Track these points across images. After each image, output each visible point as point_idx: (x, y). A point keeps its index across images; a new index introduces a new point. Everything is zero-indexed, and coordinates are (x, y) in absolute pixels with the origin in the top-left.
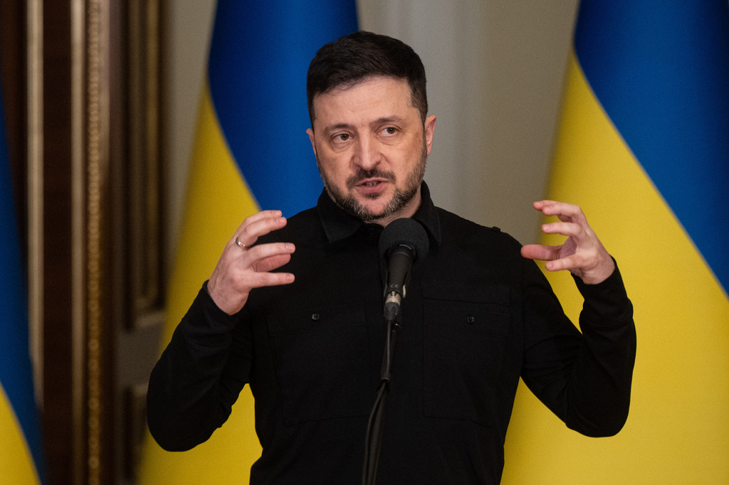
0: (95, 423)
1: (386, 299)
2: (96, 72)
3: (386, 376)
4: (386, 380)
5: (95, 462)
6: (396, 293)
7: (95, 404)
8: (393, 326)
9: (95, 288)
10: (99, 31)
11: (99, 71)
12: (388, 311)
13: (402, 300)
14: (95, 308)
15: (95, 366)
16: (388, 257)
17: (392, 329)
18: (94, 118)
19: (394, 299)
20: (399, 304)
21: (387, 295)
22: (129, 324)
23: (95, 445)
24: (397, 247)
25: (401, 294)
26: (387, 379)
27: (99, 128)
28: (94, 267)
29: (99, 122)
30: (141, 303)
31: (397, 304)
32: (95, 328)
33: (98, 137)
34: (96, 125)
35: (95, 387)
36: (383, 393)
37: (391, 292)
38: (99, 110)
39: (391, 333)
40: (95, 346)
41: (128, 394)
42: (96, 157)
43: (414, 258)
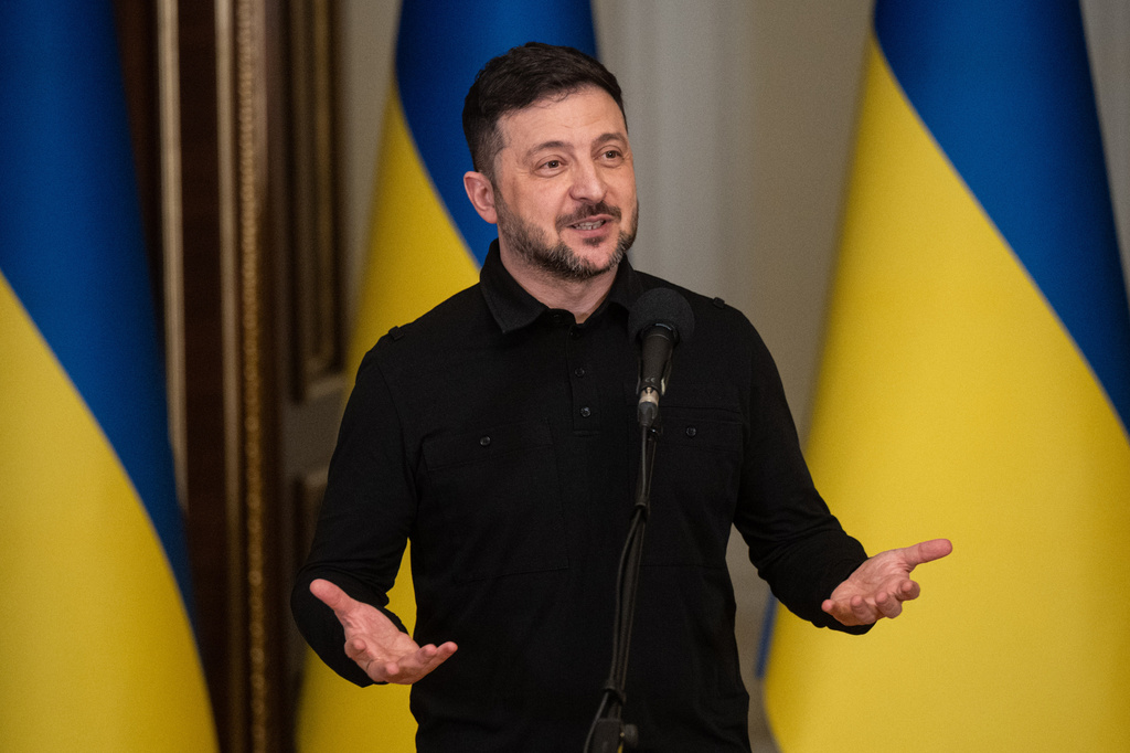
0: (256, 527)
1: (639, 397)
2: (249, 67)
3: (642, 501)
4: (641, 507)
5: (256, 578)
6: (653, 389)
7: (255, 502)
8: (649, 433)
9: (252, 350)
10: (252, 13)
11: (253, 64)
12: (641, 413)
13: (661, 398)
14: (253, 375)
15: (254, 452)
16: (640, 340)
17: (648, 437)
18: (247, 127)
19: (649, 397)
20: (657, 404)
21: (641, 391)
22: (298, 395)
23: (256, 555)
24: (652, 327)
25: (659, 391)
26: (642, 504)
27: (254, 141)
28: (251, 322)
29: (254, 132)
30: (313, 365)
31: (654, 405)
32: (253, 401)
33: (252, 151)
34: (250, 135)
35: (255, 478)
36: (638, 523)
37: (645, 389)
38: (254, 116)
39: (647, 442)
40: (254, 425)
41: (299, 487)
42: (250, 178)
43: (675, 342)
